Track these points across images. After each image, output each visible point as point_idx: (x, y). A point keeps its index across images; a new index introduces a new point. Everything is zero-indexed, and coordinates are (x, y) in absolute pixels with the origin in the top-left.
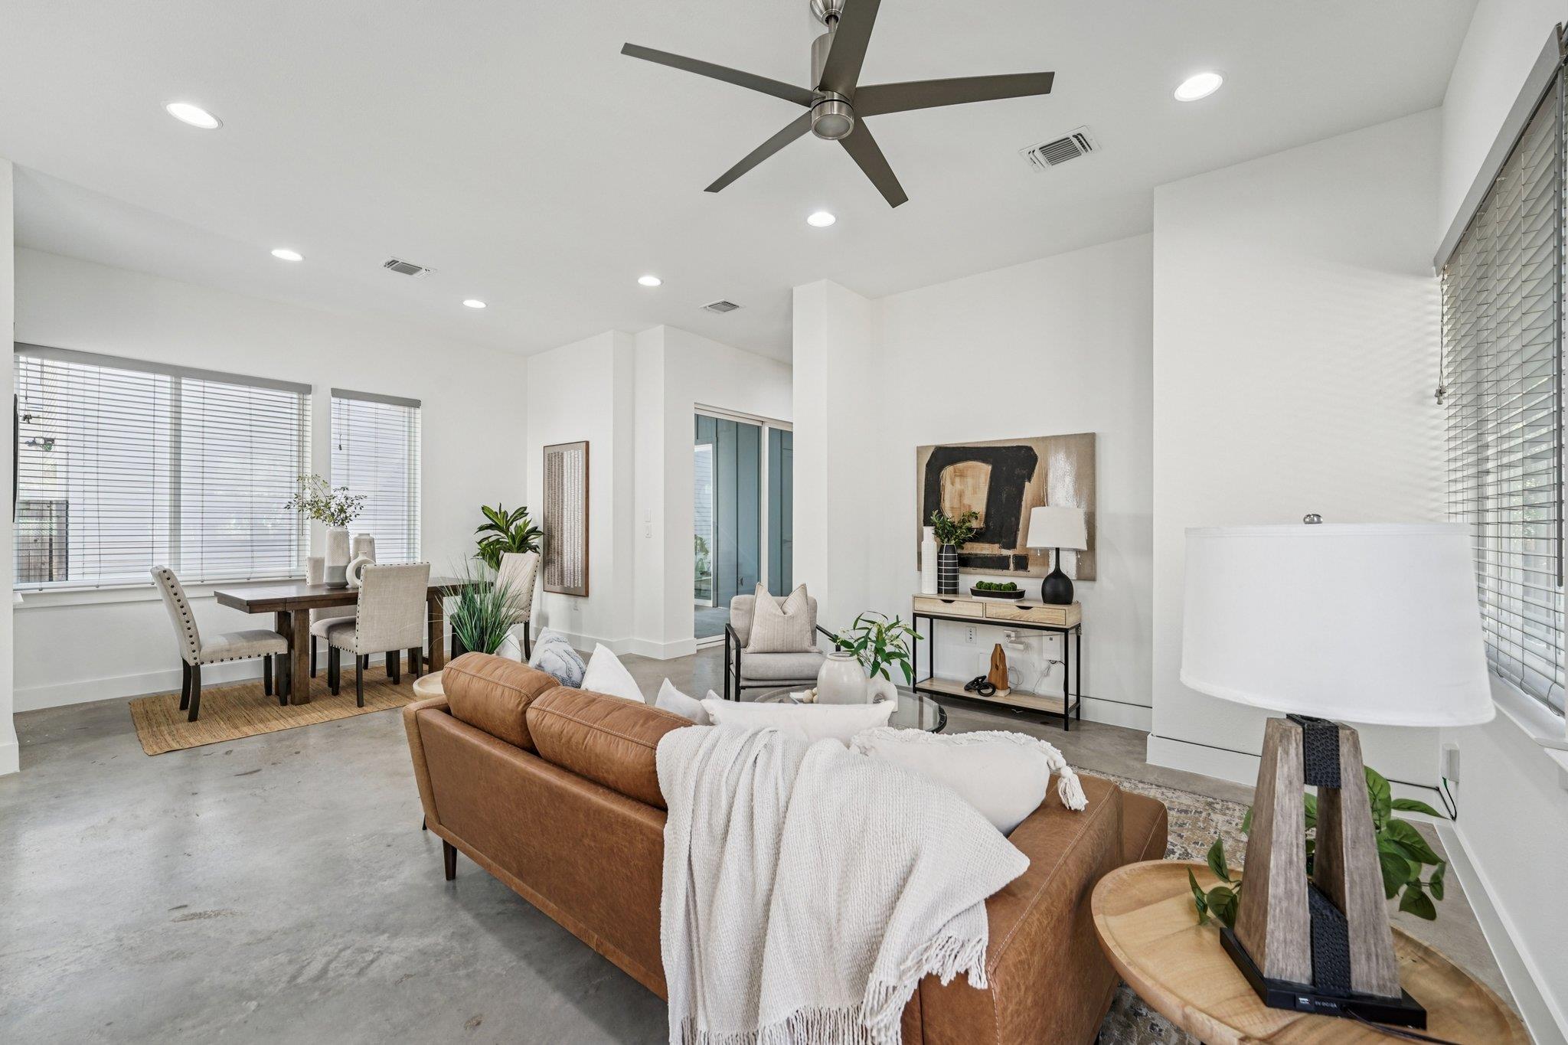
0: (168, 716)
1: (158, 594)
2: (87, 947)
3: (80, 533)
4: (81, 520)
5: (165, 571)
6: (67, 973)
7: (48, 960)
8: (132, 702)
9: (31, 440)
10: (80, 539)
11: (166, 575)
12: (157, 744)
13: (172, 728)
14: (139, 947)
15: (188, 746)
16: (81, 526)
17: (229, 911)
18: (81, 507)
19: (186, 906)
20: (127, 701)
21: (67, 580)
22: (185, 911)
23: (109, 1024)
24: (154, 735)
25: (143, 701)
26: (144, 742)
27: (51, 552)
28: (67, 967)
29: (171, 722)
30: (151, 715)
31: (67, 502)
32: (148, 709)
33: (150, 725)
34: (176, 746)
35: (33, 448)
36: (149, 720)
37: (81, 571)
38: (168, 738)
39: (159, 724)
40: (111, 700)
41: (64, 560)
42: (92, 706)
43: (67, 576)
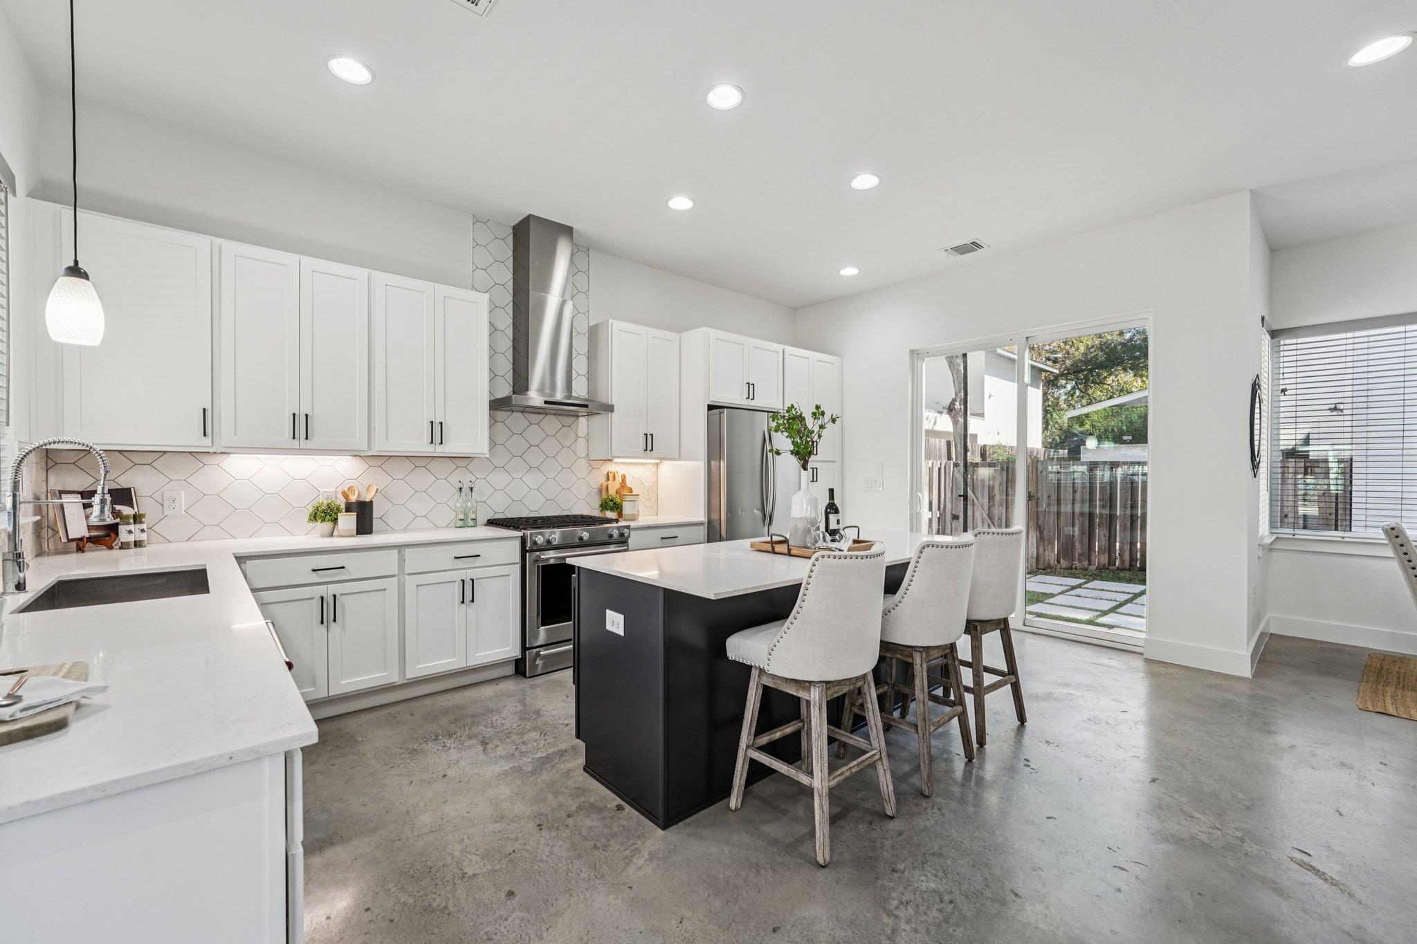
0: (1401, 679)
1: (1389, 552)
2: (1219, 830)
3: (1364, 488)
4: (1364, 476)
5: (1392, 529)
6: (1197, 837)
7: (1192, 820)
8: (1373, 655)
9: (1333, 406)
10: (1364, 494)
11: (1394, 533)
12: (1373, 701)
13: (1400, 692)
14: (1252, 857)
15: (1405, 716)
16: (1364, 482)
17: (1348, 890)
18: (1364, 464)
19: (1310, 855)
20: (1368, 653)
21: (1350, 530)
22: (1306, 858)
23: (1200, 894)
24: (1375, 692)
25: (1385, 657)
26: (1361, 693)
27: (1337, 504)
28: (1199, 833)
29: (1401, 686)
30: (1384, 672)
31: (1351, 460)
32: (1385, 667)
33: (1378, 682)
34: (1391, 710)
35: (1335, 413)
36: (1379, 676)
37: (1363, 524)
38: (1389, 700)
39: (1387, 684)
40: (1354, 647)
41: (1348, 512)
42: (1334, 647)
43: (1351, 527)
